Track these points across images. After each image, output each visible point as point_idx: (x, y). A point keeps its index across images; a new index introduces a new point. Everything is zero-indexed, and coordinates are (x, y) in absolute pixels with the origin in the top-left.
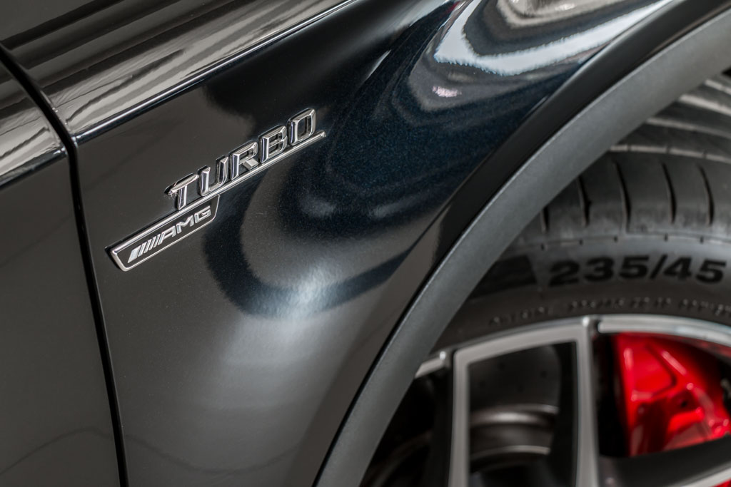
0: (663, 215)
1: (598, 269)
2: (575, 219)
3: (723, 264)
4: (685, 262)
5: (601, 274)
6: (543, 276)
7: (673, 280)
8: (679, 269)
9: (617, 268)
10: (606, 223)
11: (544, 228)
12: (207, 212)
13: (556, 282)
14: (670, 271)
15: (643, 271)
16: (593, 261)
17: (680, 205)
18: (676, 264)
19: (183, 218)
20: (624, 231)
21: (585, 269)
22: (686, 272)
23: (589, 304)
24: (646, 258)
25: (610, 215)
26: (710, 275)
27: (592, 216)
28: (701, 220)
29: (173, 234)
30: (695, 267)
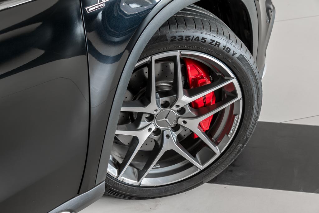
0: (193, 28)
1: (180, 38)
2: (175, 27)
3: (206, 39)
4: (198, 37)
5: (181, 39)
6: (169, 39)
7: (196, 41)
8: (197, 39)
9: (184, 38)
10: (182, 28)
11: (169, 29)
12: (103, 5)
13: (172, 41)
14: (195, 39)
15: (190, 39)
16: (179, 36)
17: (196, 26)
18: (196, 38)
19: (99, 5)
20: (185, 30)
21: (178, 38)
22: (198, 40)
23: (179, 46)
24: (190, 36)
25: (182, 27)
26: (204, 41)
27: (178, 27)
28: (201, 29)
29: (97, 8)
30: (200, 39)
